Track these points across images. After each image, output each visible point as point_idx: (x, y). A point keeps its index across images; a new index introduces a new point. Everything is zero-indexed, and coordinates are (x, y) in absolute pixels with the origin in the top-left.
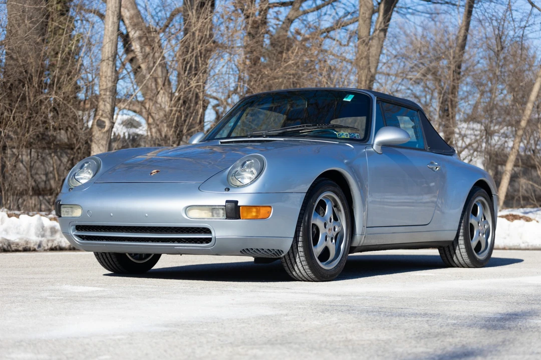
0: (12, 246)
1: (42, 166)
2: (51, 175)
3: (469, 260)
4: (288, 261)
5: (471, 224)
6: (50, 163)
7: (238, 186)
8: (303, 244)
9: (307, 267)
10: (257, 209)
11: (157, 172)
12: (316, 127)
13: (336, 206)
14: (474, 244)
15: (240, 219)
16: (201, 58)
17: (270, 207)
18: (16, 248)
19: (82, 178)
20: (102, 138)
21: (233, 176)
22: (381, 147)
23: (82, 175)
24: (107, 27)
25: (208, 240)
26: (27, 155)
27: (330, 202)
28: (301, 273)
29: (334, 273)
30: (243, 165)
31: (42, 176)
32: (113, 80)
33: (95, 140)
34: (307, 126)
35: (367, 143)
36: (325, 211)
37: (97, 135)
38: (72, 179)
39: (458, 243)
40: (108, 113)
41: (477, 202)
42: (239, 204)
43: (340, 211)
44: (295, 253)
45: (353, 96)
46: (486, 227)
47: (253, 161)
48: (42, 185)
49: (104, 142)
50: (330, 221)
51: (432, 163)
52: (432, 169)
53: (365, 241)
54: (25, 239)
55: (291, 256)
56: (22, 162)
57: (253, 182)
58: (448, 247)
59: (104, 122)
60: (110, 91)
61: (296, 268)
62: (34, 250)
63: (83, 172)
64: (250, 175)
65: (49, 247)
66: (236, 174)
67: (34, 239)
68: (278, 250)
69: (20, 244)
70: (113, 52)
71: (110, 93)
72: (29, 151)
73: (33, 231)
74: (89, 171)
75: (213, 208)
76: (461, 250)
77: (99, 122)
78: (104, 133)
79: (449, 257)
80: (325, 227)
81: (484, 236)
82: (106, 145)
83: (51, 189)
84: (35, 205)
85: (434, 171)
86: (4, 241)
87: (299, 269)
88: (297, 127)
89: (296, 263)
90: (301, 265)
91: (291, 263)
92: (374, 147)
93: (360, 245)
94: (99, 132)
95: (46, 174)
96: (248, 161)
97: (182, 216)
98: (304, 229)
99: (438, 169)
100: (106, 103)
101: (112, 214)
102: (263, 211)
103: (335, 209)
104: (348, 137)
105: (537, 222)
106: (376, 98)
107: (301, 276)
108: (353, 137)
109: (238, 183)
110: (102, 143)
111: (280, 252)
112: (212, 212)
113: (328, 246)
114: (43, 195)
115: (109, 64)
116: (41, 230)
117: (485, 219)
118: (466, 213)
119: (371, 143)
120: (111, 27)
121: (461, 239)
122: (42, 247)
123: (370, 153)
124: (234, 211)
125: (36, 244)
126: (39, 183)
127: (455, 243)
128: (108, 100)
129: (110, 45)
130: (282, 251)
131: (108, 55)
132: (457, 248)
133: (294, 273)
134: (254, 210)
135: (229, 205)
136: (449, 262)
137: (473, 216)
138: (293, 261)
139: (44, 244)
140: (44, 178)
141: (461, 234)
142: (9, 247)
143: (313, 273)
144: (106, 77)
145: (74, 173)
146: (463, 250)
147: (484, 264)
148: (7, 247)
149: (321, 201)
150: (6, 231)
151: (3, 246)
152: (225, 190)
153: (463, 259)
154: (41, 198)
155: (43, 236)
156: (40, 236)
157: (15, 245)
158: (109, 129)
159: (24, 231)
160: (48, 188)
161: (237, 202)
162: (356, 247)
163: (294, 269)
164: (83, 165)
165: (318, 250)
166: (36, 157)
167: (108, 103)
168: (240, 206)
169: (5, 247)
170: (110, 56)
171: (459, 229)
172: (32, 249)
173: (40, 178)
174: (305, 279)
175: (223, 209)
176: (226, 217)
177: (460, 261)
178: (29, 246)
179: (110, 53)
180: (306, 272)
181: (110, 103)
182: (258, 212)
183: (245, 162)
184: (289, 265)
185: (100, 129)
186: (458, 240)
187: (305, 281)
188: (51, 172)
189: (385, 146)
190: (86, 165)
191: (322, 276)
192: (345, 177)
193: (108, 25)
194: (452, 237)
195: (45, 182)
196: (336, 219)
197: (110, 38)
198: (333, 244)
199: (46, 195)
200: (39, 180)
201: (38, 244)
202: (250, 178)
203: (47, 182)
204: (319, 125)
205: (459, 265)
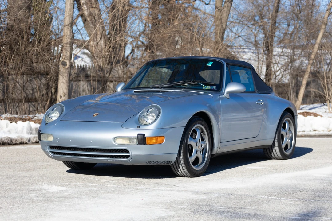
0: (13, 141)
1: (30, 85)
2: (35, 90)
3: (281, 156)
4: (175, 167)
5: (282, 134)
6: (34, 83)
7: (145, 125)
8: (183, 157)
9: (186, 170)
10: (156, 138)
11: (97, 114)
12: (190, 83)
13: (203, 132)
14: (283, 146)
15: (146, 144)
16: (123, 22)
17: (164, 136)
18: (15, 142)
19: (53, 117)
20: (65, 72)
21: (142, 118)
22: (229, 95)
23: (53, 115)
24: (67, 6)
25: (128, 157)
26: (21, 80)
27: (199, 130)
28: (182, 173)
29: (201, 171)
30: (147, 112)
31: (30, 91)
32: (71, 38)
33: (61, 73)
34: (185, 82)
35: (221, 92)
36: (196, 135)
37: (62, 70)
38: (47, 117)
39: (274, 146)
40: (68, 57)
41: (285, 120)
42: (145, 136)
43: (205, 134)
44: (178, 162)
45: (212, 63)
46: (290, 135)
47: (153, 109)
48: (30, 96)
49: (66, 75)
50: (199, 142)
51: (259, 101)
52: (259, 104)
53: (220, 150)
54: (20, 137)
55: (177, 163)
56: (18, 82)
57: (153, 122)
58: (269, 148)
59: (66, 62)
60: (69, 44)
61: (179, 170)
62: (26, 143)
63: (54, 113)
64: (152, 118)
65: (35, 141)
66: (144, 117)
67: (26, 136)
68: (169, 161)
69: (18, 140)
70: (71, 21)
71: (70, 46)
72: (22, 76)
73: (25, 131)
74: (57, 112)
75: (130, 138)
76: (276, 150)
77: (63, 62)
78: (66, 69)
79: (269, 154)
80: (196, 145)
81: (290, 141)
82: (67, 76)
83: (35, 98)
84: (26, 108)
85: (260, 105)
86: (8, 138)
87: (181, 171)
88: (180, 83)
89: (179, 167)
90: (182, 168)
91: (177, 167)
92: (225, 95)
93: (217, 153)
94: (63, 69)
95: (33, 90)
96: (150, 109)
97: (112, 142)
98: (183, 148)
99: (262, 104)
100: (67, 52)
101: (71, 141)
102: (160, 139)
103: (202, 134)
104: (210, 89)
105: (321, 116)
106: (226, 63)
107: (182, 174)
108: (212, 89)
109: (145, 123)
110: (65, 75)
111: (170, 162)
112: (130, 140)
113: (198, 156)
114: (31, 102)
115: (68, 28)
116: (30, 130)
117: (290, 130)
118: (279, 128)
119: (223, 92)
120: (69, 6)
121: (276, 143)
122: (31, 141)
123: (222, 98)
124: (142, 140)
125: (27, 140)
126: (28, 95)
127: (272, 146)
128: (68, 49)
129: (69, 17)
130: (171, 161)
131: (68, 23)
132: (274, 149)
133: (178, 173)
134: (154, 139)
135: (140, 137)
136: (269, 157)
137: (283, 130)
138: (177, 166)
139: (32, 140)
140: (31, 92)
141: (276, 141)
142: (11, 142)
143: (189, 173)
144: (66, 36)
145: (48, 113)
146: (277, 150)
147: (290, 157)
148: (10, 142)
149: (194, 130)
150: (9, 131)
151: (7, 141)
152: (137, 127)
153: (277, 155)
154: (30, 104)
155: (31, 134)
156: (29, 134)
157: (15, 141)
158: (69, 67)
159: (20, 131)
160: (34, 98)
161: (144, 135)
162: (214, 155)
163: (178, 171)
164: (54, 108)
165: (192, 159)
166: (26, 80)
167: (68, 51)
168: (146, 137)
169: (9, 142)
170: (69, 23)
171: (275, 138)
172: (25, 143)
173: (29, 92)
174: (185, 176)
175: (136, 139)
176: (138, 143)
177: (276, 156)
178: (23, 141)
179: (69, 22)
180: (185, 173)
181: (70, 51)
182: (157, 140)
183: (149, 110)
184: (175, 168)
185: (64, 67)
186: (274, 144)
187: (185, 177)
188: (35, 88)
189: (231, 94)
190: (55, 108)
191: (194, 174)
192: (208, 115)
193: (68, 5)
194: (270, 143)
195: (32, 94)
196: (202, 140)
197: (69, 13)
198: (201, 155)
199: (33, 102)
200: (28, 93)
201: (28, 139)
202: (152, 119)
203: (33, 94)
204: (192, 81)
205: (275, 158)
